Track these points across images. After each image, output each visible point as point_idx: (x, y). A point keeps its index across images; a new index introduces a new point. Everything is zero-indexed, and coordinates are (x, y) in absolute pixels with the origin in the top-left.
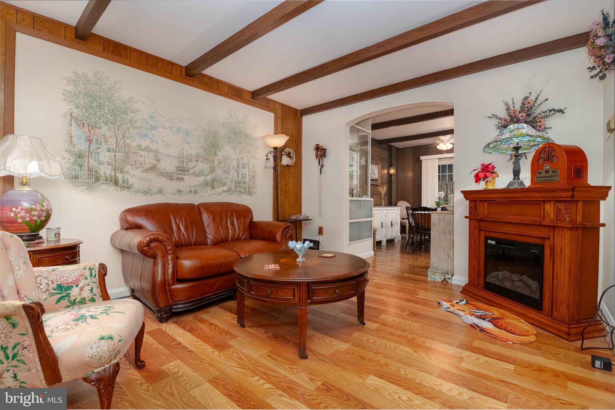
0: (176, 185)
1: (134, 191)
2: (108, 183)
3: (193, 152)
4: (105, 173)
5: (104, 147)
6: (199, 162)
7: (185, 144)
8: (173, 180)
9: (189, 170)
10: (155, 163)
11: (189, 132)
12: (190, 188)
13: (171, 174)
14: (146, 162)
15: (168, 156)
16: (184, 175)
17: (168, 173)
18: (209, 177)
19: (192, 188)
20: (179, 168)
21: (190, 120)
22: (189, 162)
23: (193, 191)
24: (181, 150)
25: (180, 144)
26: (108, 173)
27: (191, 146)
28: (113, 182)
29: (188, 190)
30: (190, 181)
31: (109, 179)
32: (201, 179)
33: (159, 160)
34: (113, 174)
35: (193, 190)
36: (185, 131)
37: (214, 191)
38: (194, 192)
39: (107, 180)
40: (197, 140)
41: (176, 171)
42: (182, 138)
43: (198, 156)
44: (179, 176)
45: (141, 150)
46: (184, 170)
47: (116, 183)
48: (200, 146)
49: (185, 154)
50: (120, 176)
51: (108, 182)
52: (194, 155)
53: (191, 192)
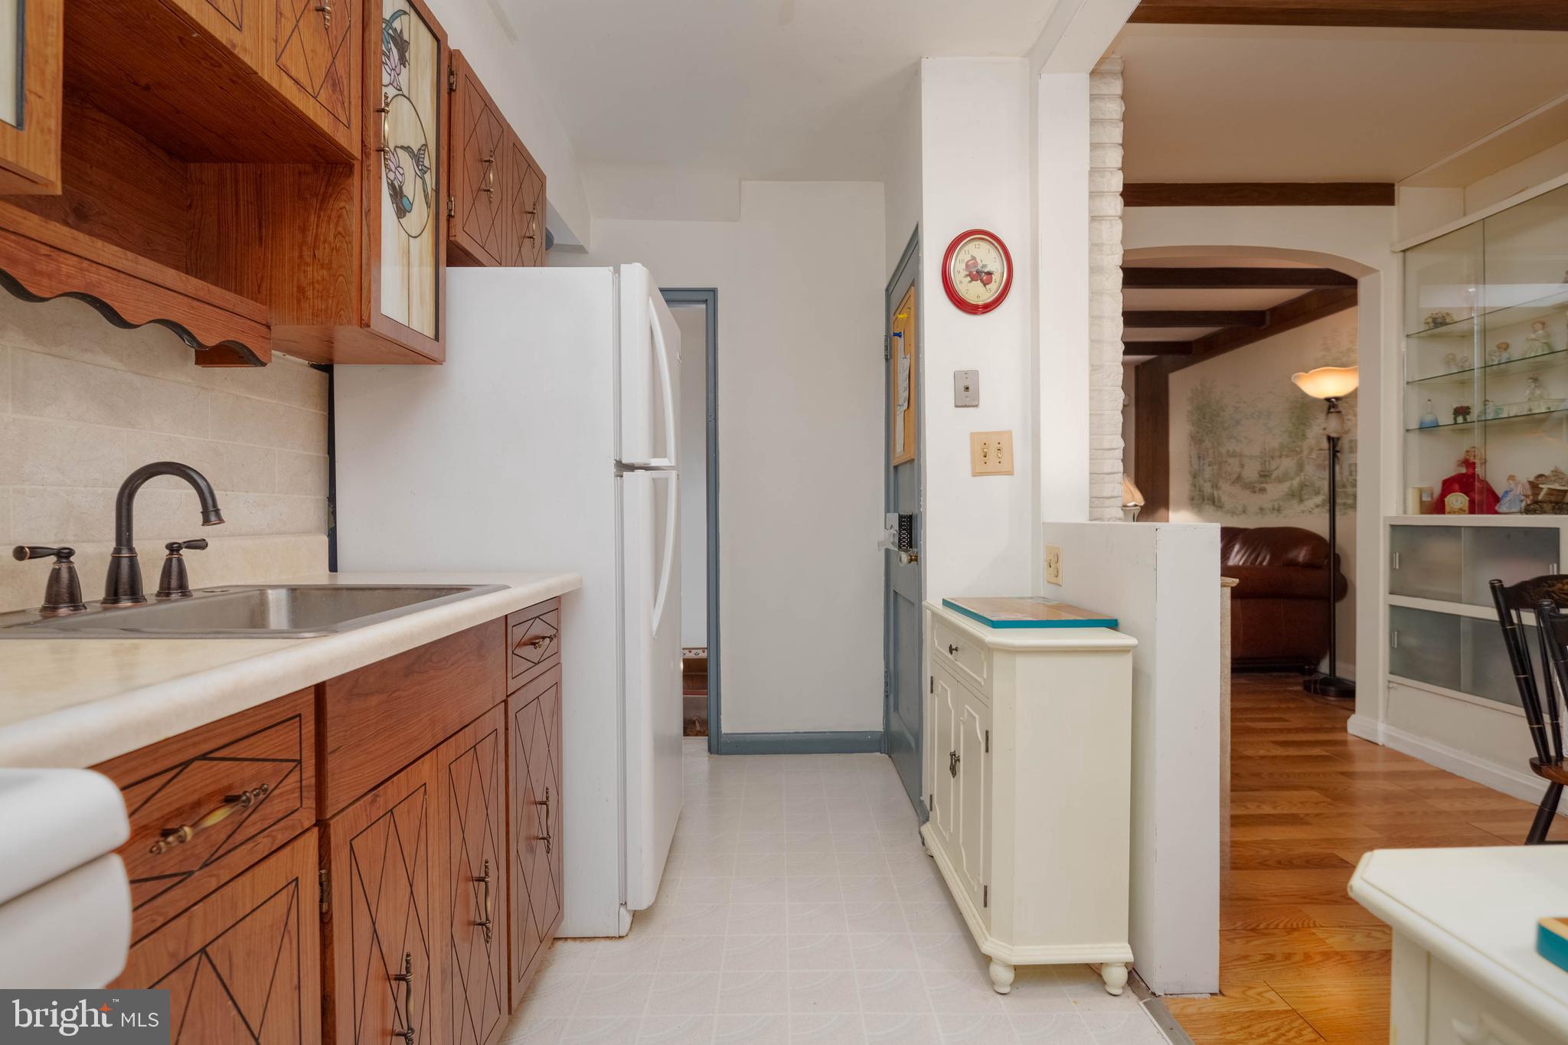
0: (1259, 500)
3: (1276, 443)
6: (1283, 458)
7: (1267, 433)
8: (1255, 492)
9: (1271, 474)
10: (1240, 470)
11: (1271, 412)
12: (1272, 502)
13: (1254, 483)
14: (1234, 470)
15: (1251, 457)
16: (1266, 483)
17: (1251, 483)
18: (1296, 482)
19: (1275, 503)
20: (1261, 473)
21: (1271, 392)
22: (1271, 460)
24: (1263, 445)
25: (1262, 436)
27: (1273, 435)
29: (1270, 506)
30: (1275, 491)
32: (1285, 487)
33: (1242, 466)
35: (1276, 507)
36: (1266, 413)
37: (1302, 507)
38: (1277, 509)
41: (1259, 478)
42: (1263, 424)
43: (1282, 446)
44: (1262, 485)
45: (1231, 457)
46: (1267, 475)
47: (1214, 503)
49: (1267, 449)
50: (1216, 493)
52: (1277, 446)
53: (1274, 509)
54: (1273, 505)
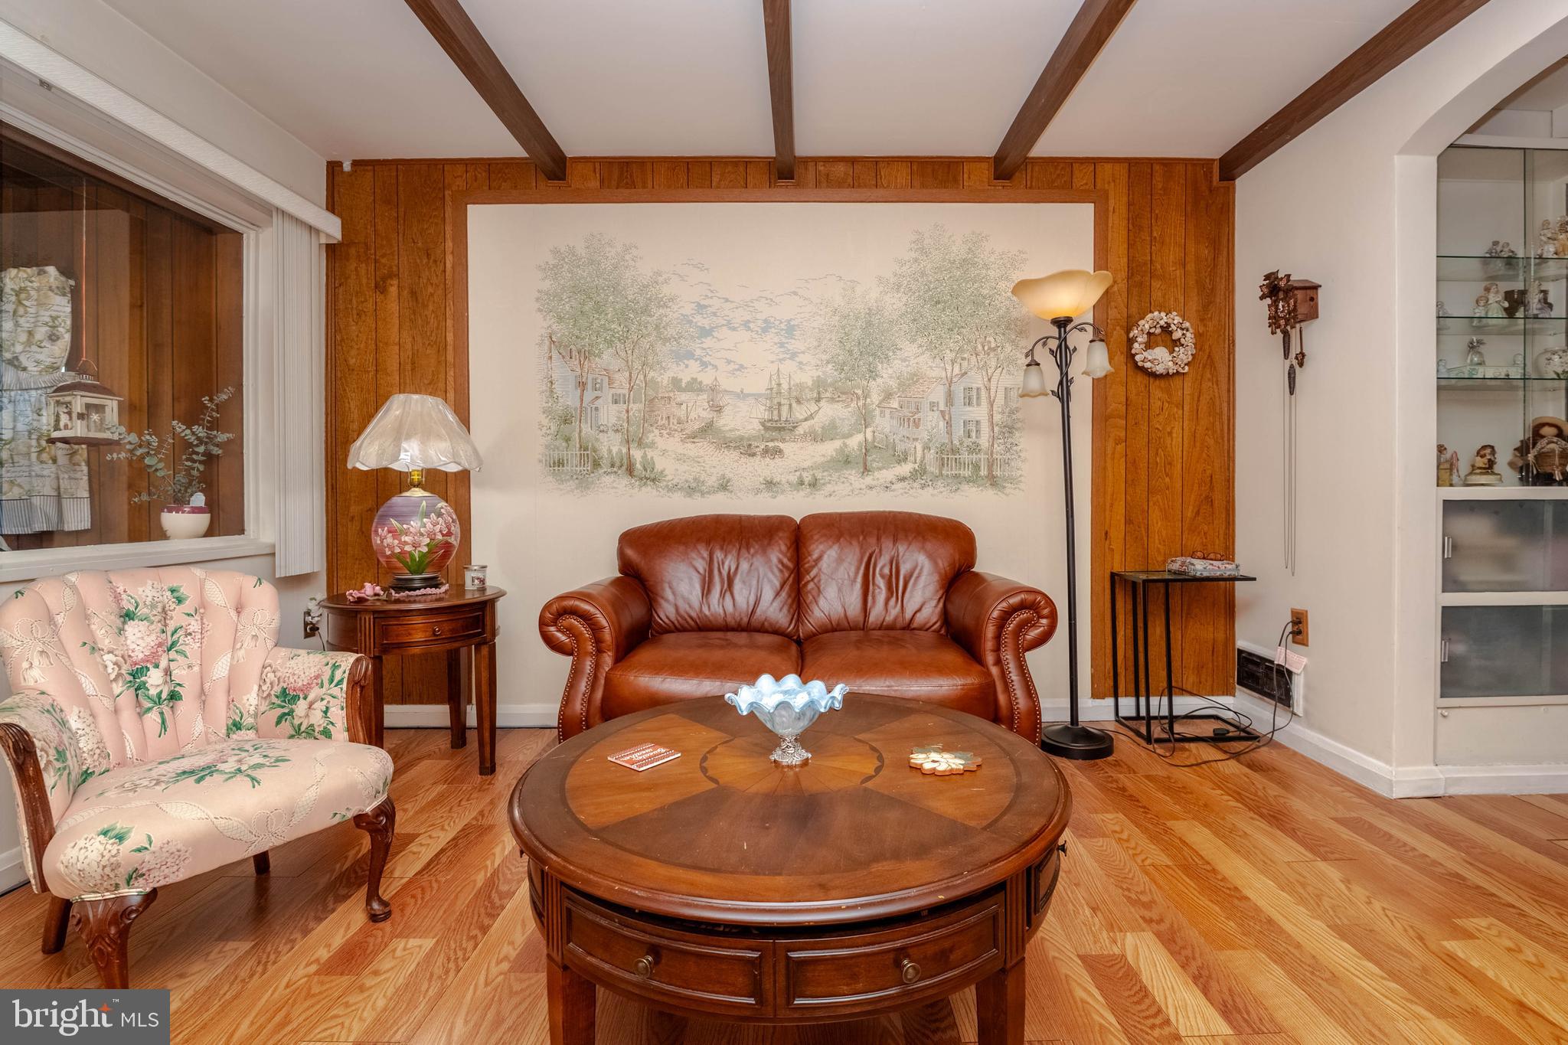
0: (762, 468)
1: (667, 486)
2: (616, 472)
3: (806, 377)
4: (610, 451)
5: (608, 394)
6: (823, 403)
7: (784, 359)
8: (753, 455)
9: (795, 427)
10: (711, 416)
11: (794, 325)
12: (798, 473)
13: (749, 439)
14: (693, 415)
15: (742, 396)
16: (783, 440)
17: (742, 438)
18: (855, 442)
19: (805, 474)
20: (769, 424)
21: (795, 293)
22: (794, 405)
23: (806, 483)
24: (775, 377)
25: (772, 362)
26: (615, 450)
27: (800, 363)
28: (624, 468)
29: (794, 479)
30: (799, 455)
31: (618, 464)
32: (830, 448)
33: (719, 410)
34: (624, 450)
35: (807, 480)
36: (783, 326)
37: (869, 480)
38: (810, 485)
39: (613, 466)
40: (816, 344)
41: (763, 432)
42: (776, 344)
43: (820, 384)
44: (771, 444)
45: (681, 390)
46: (784, 429)
47: (630, 471)
48: (825, 357)
49: (785, 386)
50: (637, 454)
51: (615, 469)
52: (810, 383)
53: (801, 483)
54: (801, 476)
